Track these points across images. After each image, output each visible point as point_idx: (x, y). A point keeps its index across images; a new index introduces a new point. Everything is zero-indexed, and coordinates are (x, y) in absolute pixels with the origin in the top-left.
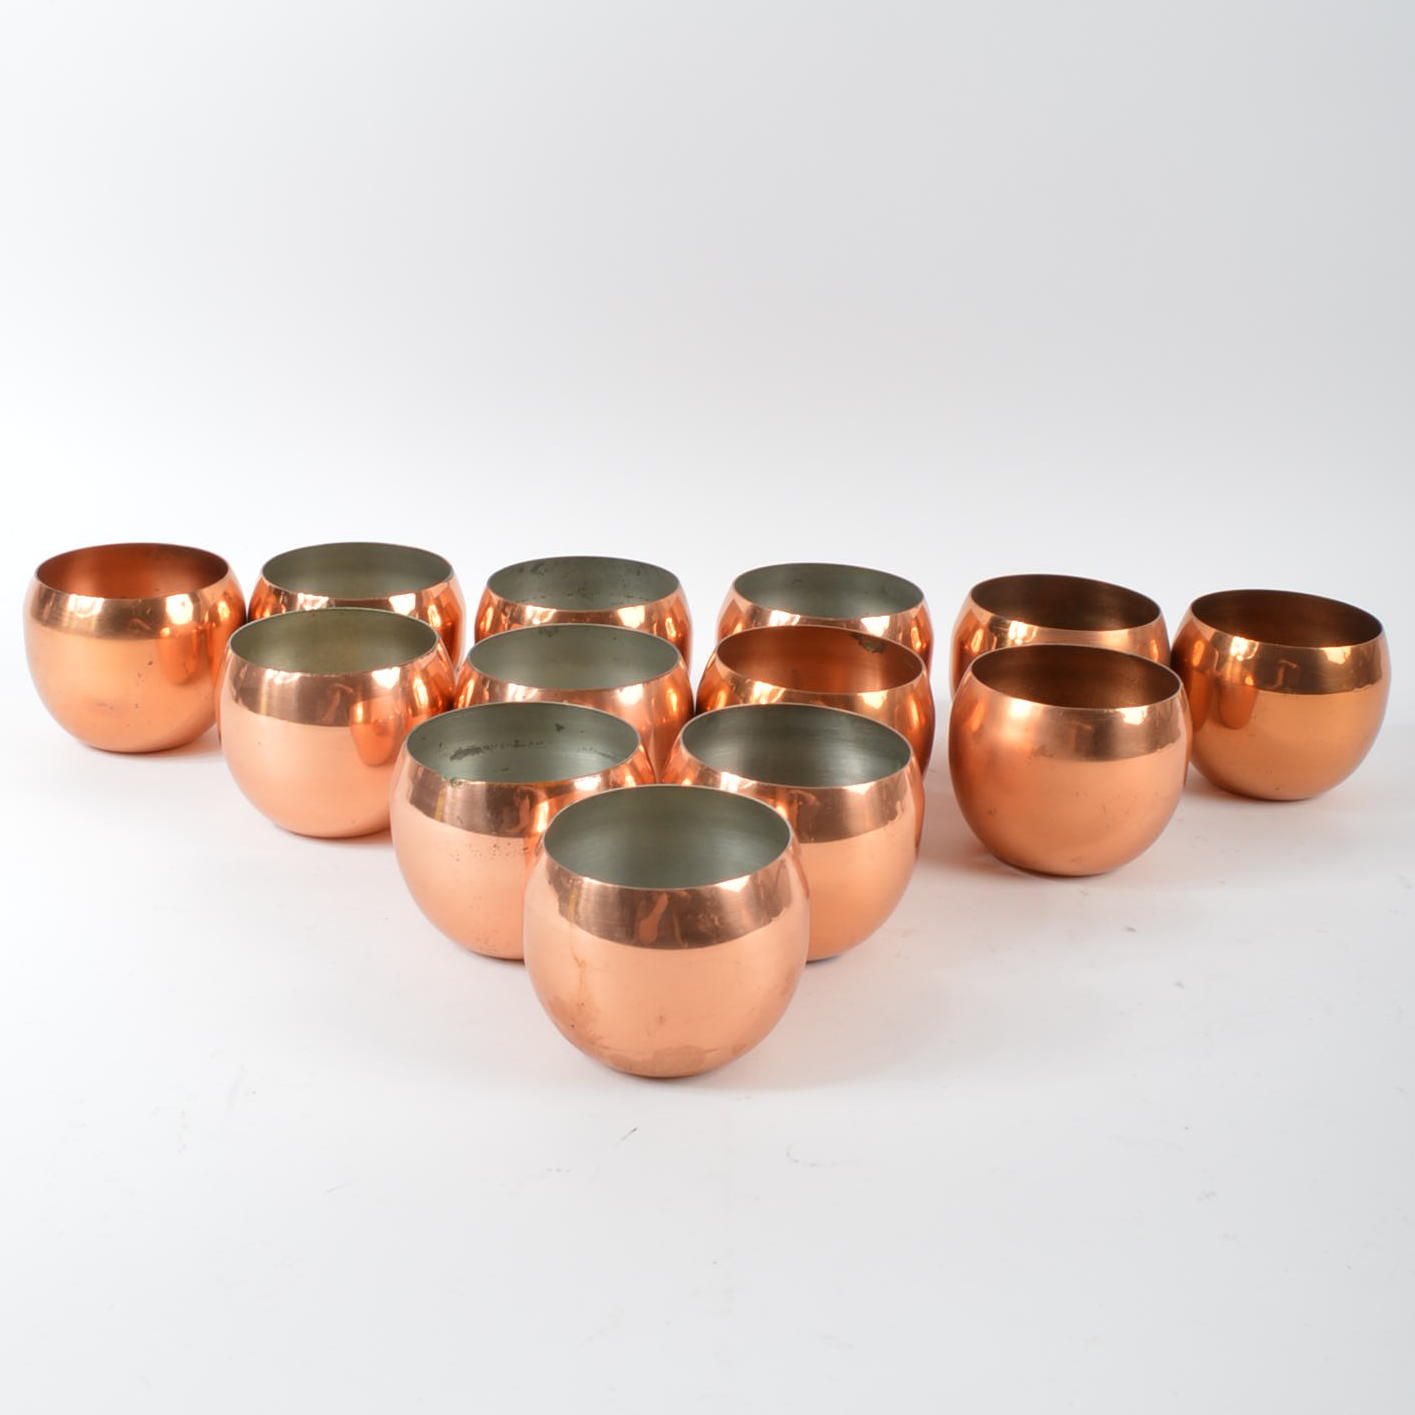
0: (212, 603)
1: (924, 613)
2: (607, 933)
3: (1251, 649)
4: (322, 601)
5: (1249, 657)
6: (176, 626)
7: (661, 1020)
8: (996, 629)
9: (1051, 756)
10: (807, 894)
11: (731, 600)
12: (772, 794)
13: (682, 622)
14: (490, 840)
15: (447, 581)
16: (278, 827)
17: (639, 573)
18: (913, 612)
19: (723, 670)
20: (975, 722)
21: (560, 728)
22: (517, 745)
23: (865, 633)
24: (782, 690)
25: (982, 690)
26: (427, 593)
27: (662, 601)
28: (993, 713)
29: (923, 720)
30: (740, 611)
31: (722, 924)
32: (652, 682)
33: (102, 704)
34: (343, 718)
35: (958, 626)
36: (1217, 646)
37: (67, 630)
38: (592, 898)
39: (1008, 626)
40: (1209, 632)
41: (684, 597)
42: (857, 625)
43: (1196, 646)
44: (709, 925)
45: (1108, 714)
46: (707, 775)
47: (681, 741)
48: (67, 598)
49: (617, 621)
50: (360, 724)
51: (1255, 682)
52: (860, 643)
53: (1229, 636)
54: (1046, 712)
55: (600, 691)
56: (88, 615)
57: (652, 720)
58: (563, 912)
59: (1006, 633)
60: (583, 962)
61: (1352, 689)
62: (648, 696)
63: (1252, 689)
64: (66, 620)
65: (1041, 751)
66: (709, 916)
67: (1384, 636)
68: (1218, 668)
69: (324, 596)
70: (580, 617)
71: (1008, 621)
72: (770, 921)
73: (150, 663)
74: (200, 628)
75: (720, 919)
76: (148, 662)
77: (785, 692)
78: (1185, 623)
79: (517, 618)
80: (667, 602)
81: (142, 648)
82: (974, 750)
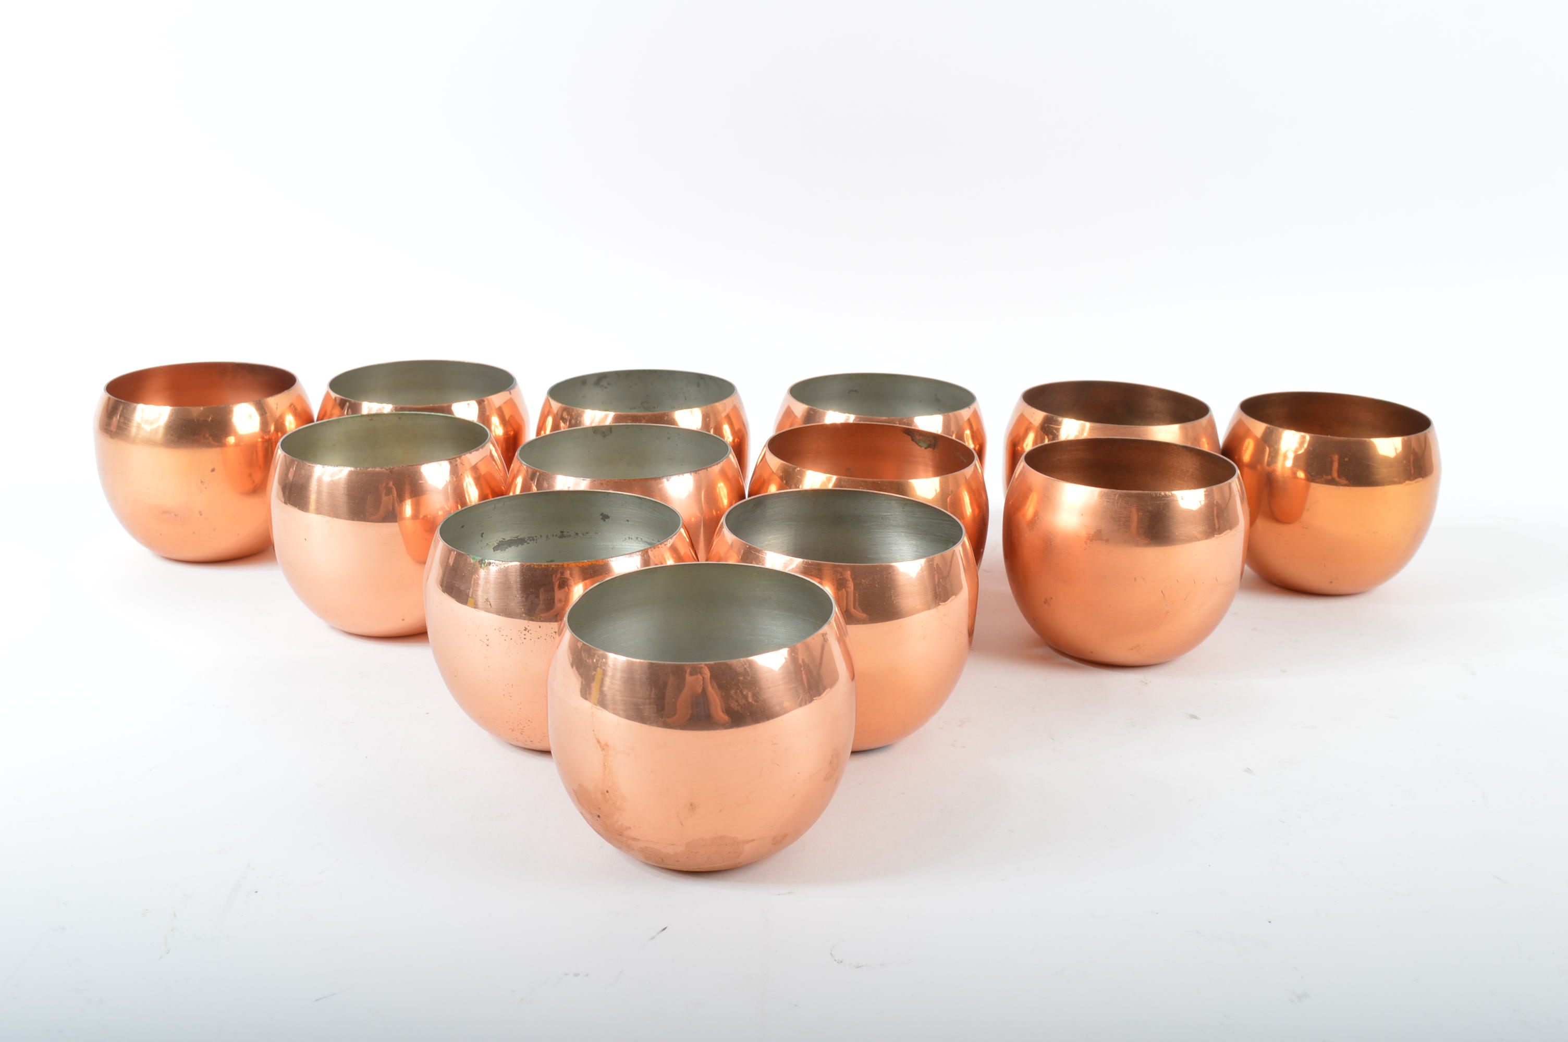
0: (278, 414)
1: (976, 415)
2: (637, 714)
3: (1302, 444)
4: (387, 408)
5: (1300, 452)
6: (242, 436)
7: (692, 807)
8: (1048, 428)
9: (1107, 541)
10: (853, 677)
11: (786, 406)
12: (817, 572)
13: (740, 430)
14: (523, 623)
15: (509, 390)
16: (333, 628)
17: (698, 385)
18: (965, 413)
19: (775, 463)
20: (1029, 510)
21: (605, 517)
22: (562, 535)
23: (917, 428)
24: (834, 478)
25: (1037, 478)
26: (487, 400)
27: (717, 404)
28: (1047, 500)
29: (977, 511)
30: (796, 417)
31: (756, 701)
32: (700, 472)
33: (165, 512)
34: (392, 516)
35: (1010, 429)
36: (1268, 442)
37: (133, 441)
38: (619, 675)
39: (1060, 424)
40: (1259, 428)
41: (740, 402)
42: (911, 422)
43: (1246, 444)
44: (742, 702)
45: (1166, 496)
46: (750, 554)
47: (724, 523)
48: (135, 409)
49: (673, 422)
50: (409, 519)
51: (1306, 475)
52: (913, 440)
53: (1280, 430)
54: (1102, 496)
55: (647, 479)
56: (155, 426)
57: (702, 513)
58: (585, 692)
59: (1058, 430)
60: (607, 745)
61: (1404, 482)
62: (698, 488)
63: (1304, 482)
64: (133, 430)
65: (1097, 536)
66: (741, 692)
67: (1433, 429)
68: (1269, 464)
69: (388, 403)
70: (635, 419)
71: (1060, 419)
72: (811, 700)
73: (213, 470)
74: (267, 437)
75: (756, 696)
76: (211, 469)
77: (837, 479)
78: (1235, 421)
79: (575, 420)
80: (723, 407)
81: (206, 457)
82: (1029, 539)
